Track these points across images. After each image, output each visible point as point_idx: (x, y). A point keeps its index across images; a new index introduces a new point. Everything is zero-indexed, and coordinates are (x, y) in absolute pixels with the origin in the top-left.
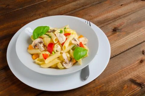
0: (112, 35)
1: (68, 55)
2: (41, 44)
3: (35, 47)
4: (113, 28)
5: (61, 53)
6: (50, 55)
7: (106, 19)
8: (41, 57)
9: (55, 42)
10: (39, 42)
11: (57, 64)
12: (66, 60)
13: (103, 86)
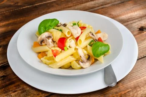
0: (138, 34)
1: (86, 52)
2: (49, 39)
3: (41, 43)
4: (139, 27)
5: (76, 49)
6: (61, 52)
7: (130, 17)
8: (50, 54)
9: (68, 36)
10: (47, 36)
11: (70, 63)
12: (83, 57)
13: (129, 92)
